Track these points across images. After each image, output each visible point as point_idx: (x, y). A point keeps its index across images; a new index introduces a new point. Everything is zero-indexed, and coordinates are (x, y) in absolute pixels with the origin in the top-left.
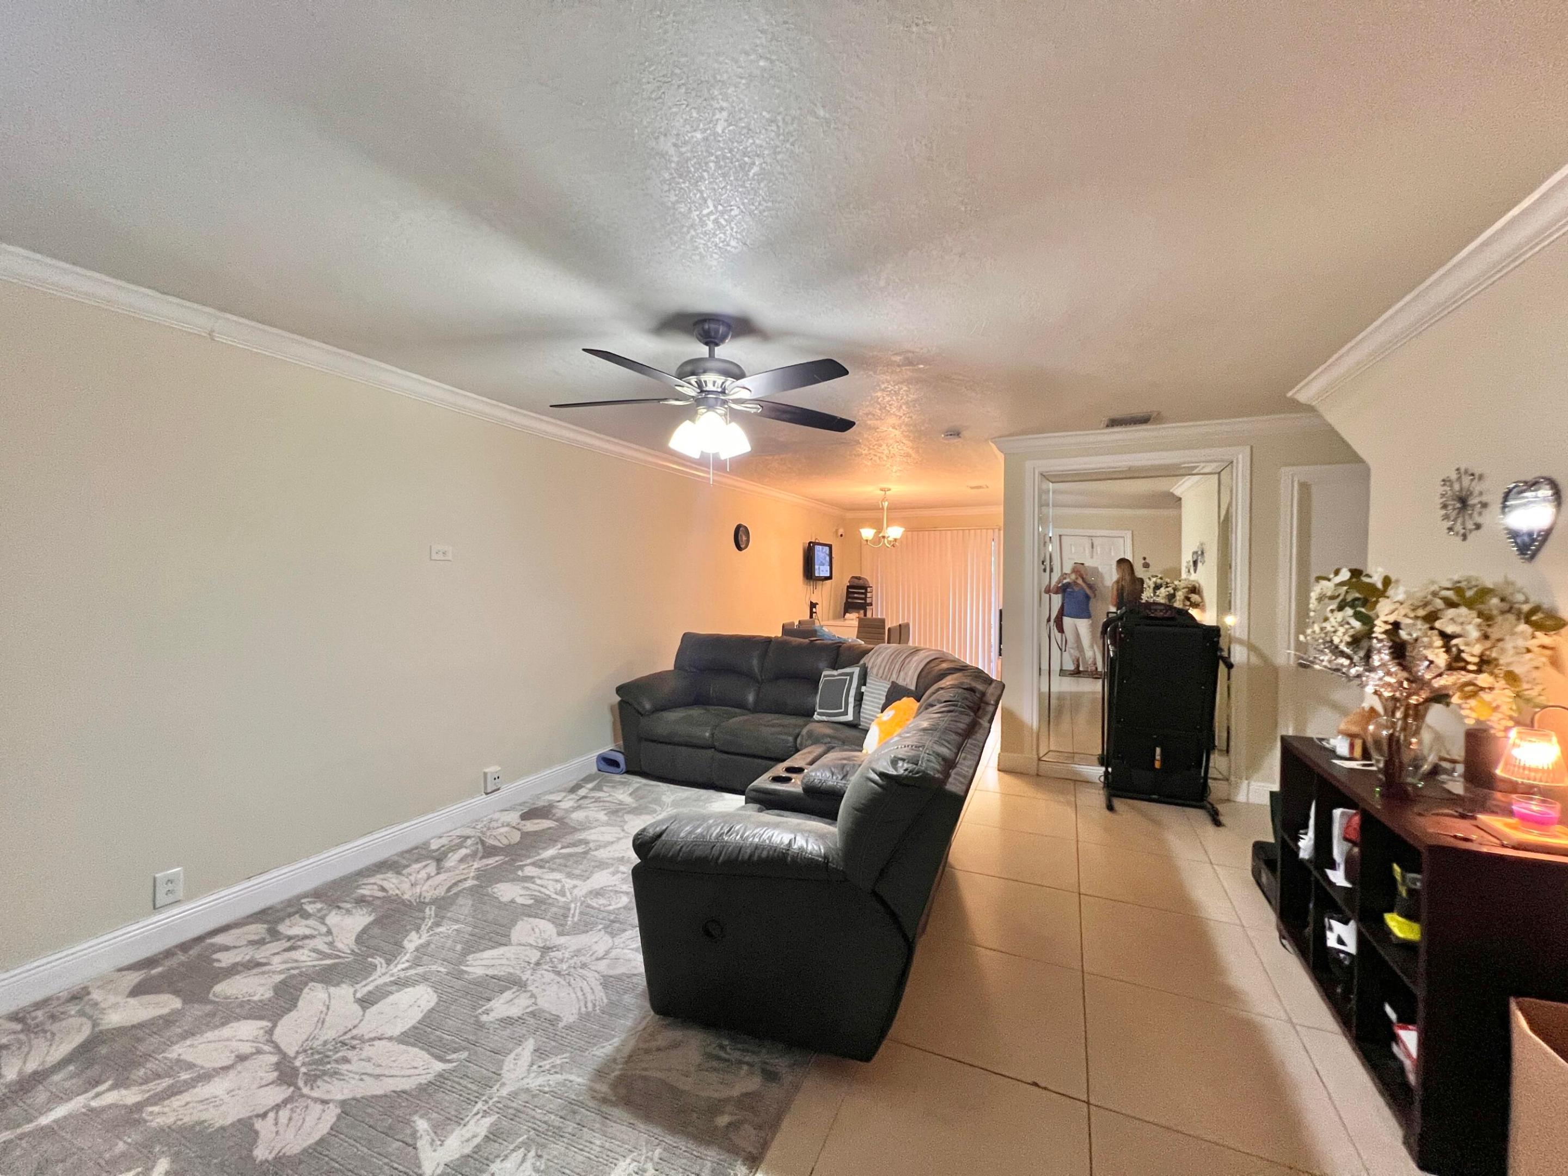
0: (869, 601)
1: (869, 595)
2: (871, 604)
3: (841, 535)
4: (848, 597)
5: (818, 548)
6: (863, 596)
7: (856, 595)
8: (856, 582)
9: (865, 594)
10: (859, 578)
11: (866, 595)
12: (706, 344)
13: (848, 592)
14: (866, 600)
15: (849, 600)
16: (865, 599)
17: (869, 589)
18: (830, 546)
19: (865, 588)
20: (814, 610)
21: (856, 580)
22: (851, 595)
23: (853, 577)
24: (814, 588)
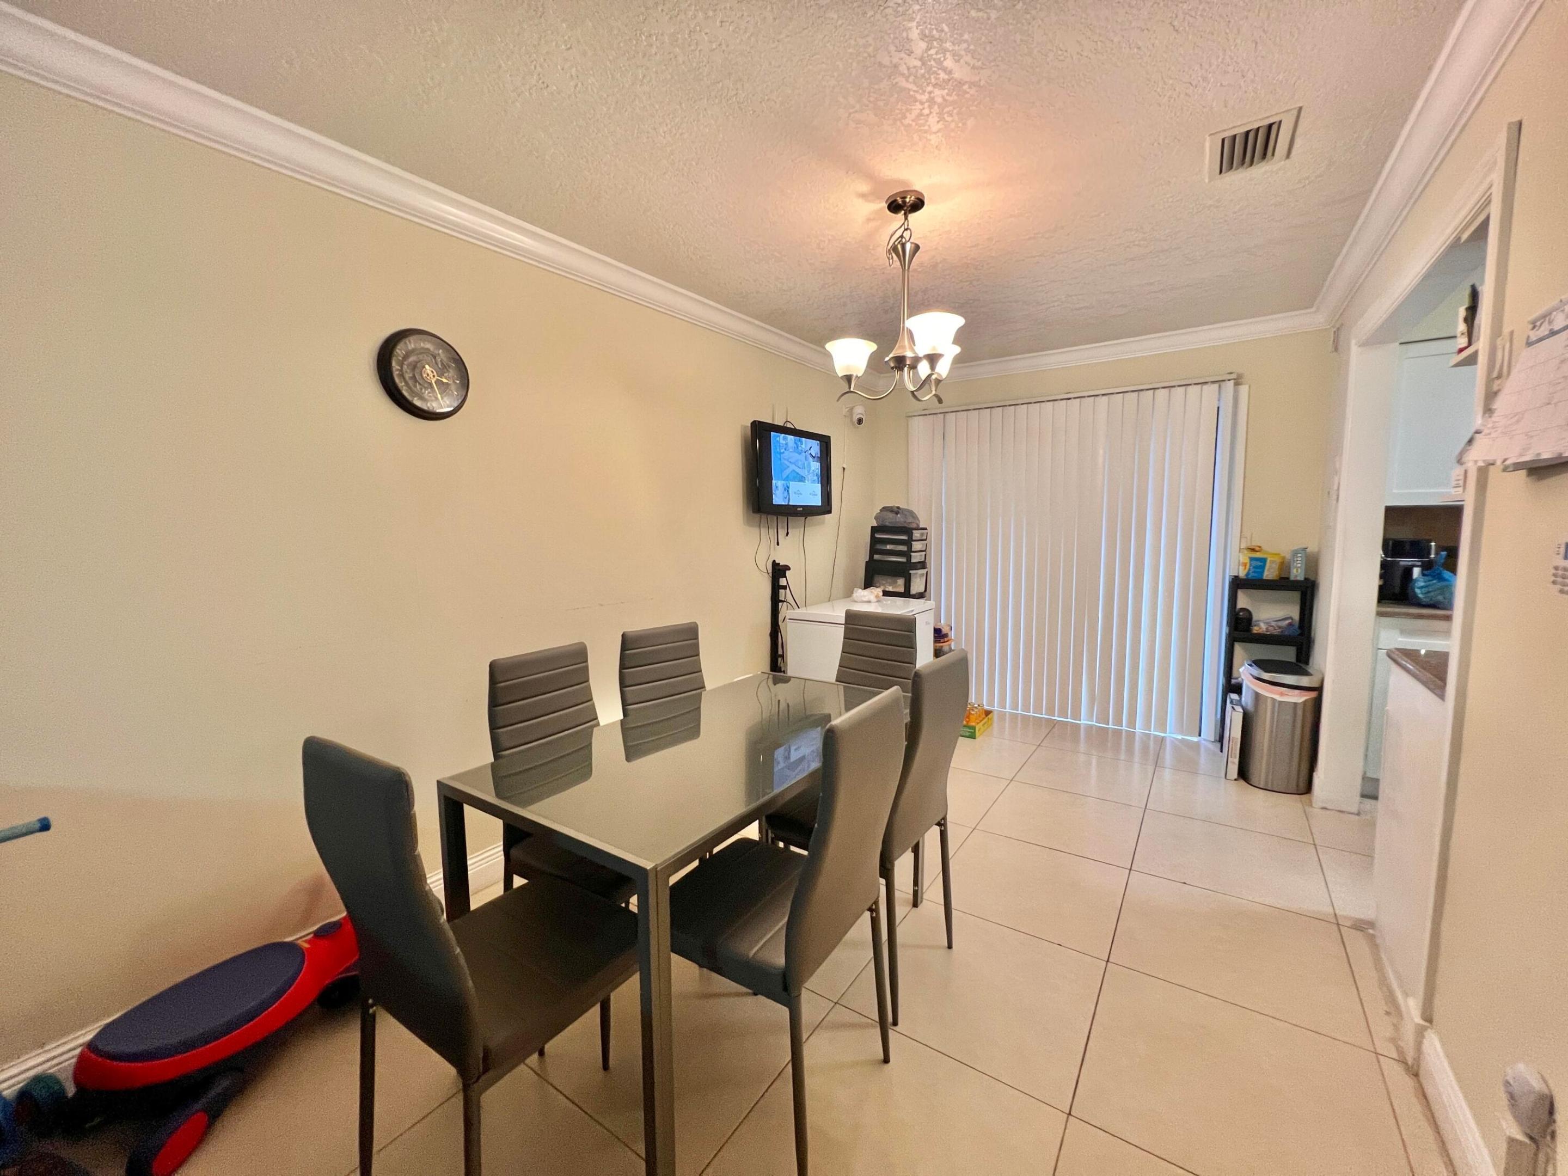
0: (916, 558)
1: (917, 546)
2: (922, 565)
3: (860, 421)
4: (873, 551)
5: (778, 439)
6: (903, 548)
7: (889, 547)
8: (890, 519)
9: (908, 543)
10: (896, 511)
11: (910, 547)
13: (874, 541)
14: (909, 558)
15: (876, 557)
16: (907, 554)
17: (917, 534)
18: (825, 442)
19: (908, 531)
20: (783, 582)
21: (891, 515)
22: (879, 547)
23: (884, 509)
24: (782, 533)
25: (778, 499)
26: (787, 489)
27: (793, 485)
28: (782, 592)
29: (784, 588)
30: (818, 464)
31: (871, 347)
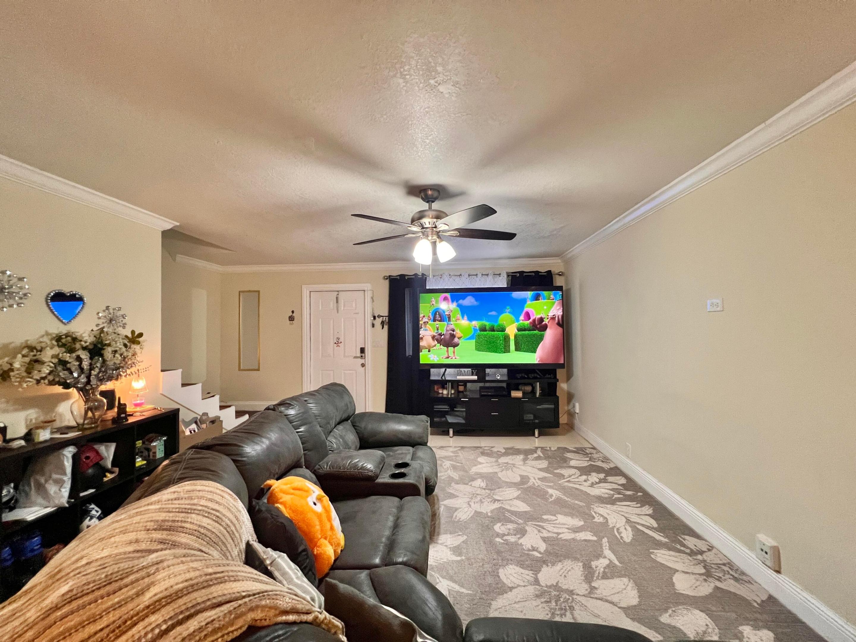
12: (427, 202)
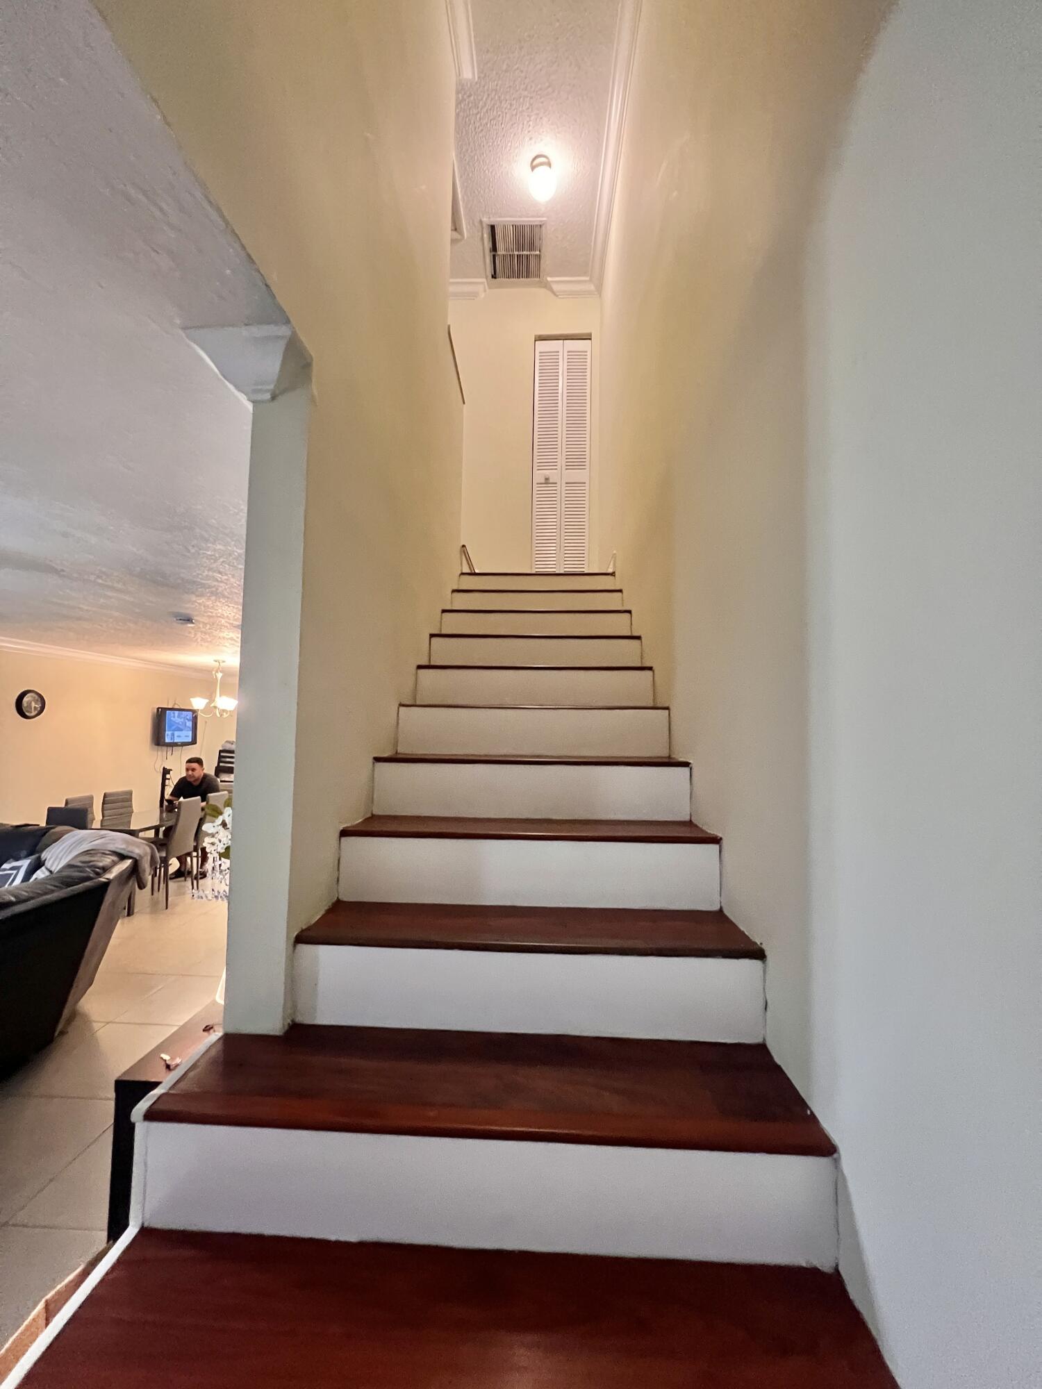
4: (219, 762)
5: (171, 714)
7: (227, 759)
8: (229, 746)
10: (232, 743)
13: (220, 757)
18: (195, 713)
20: (168, 776)
22: (223, 759)
23: (227, 742)
24: (169, 753)
25: (167, 740)
26: (173, 735)
27: (176, 733)
28: (167, 781)
29: (169, 779)
30: (191, 723)
31: (207, 701)
